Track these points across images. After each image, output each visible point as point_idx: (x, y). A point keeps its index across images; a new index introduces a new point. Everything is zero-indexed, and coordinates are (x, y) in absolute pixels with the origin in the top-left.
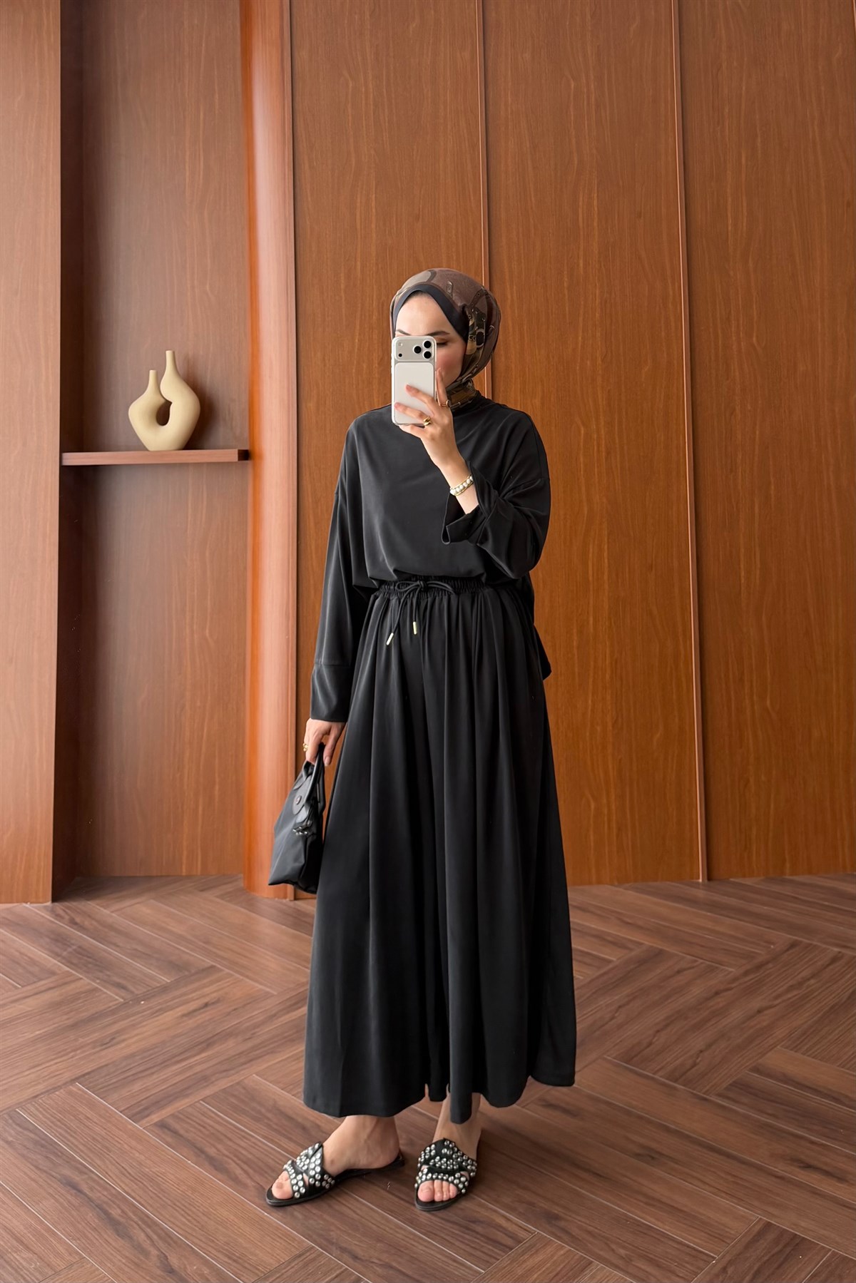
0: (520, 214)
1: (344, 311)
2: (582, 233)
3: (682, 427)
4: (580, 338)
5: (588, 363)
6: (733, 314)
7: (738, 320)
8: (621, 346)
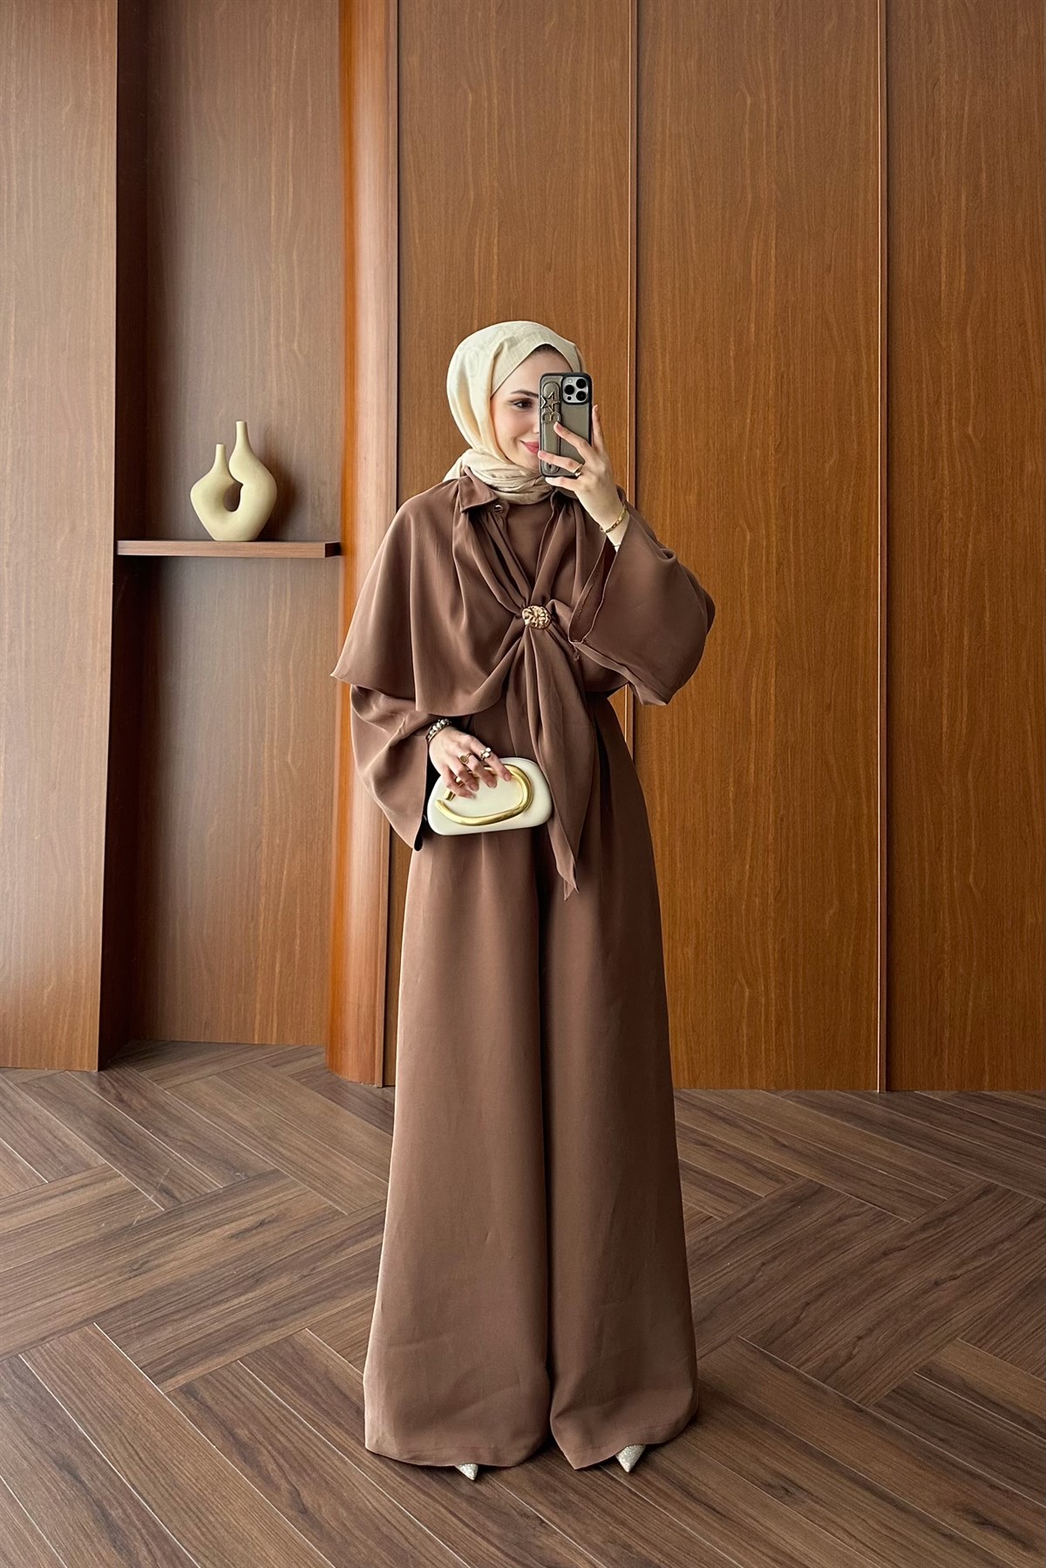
0: (677, 265)
2: (754, 291)
4: (748, 421)
5: (758, 452)
6: (943, 397)
7: (950, 404)
8: (800, 433)
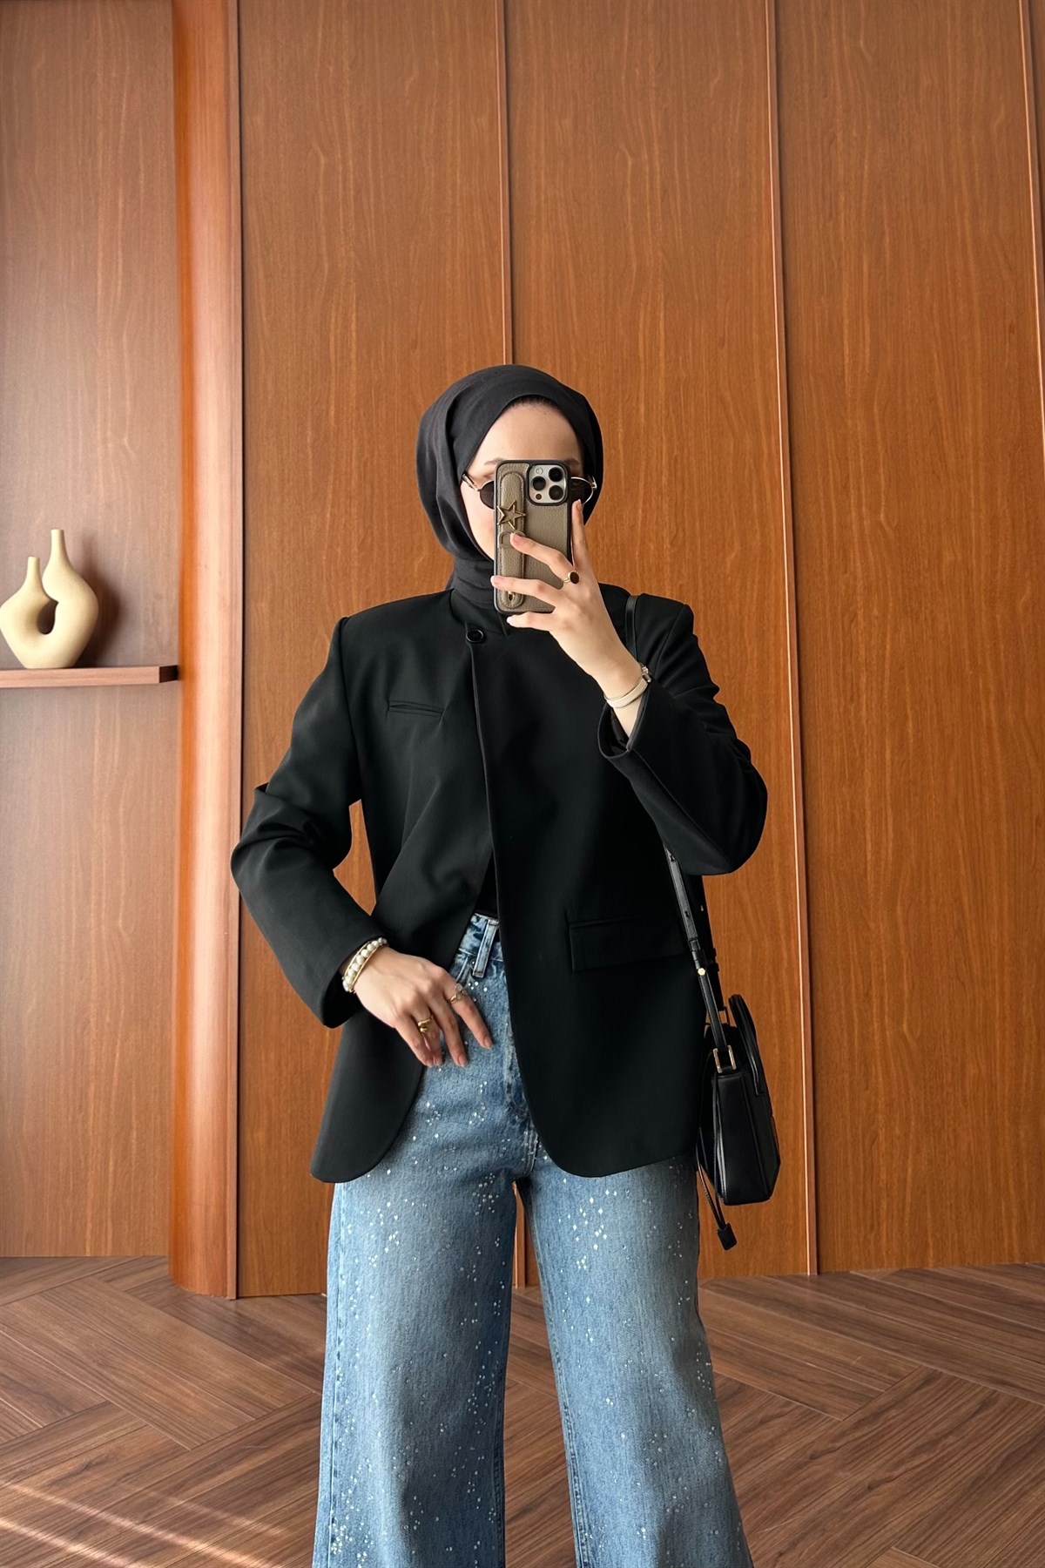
0: (557, 341)
1: (310, 473)
2: (642, 368)
3: (782, 638)
4: (640, 511)
5: (652, 547)
6: (851, 480)
7: (859, 490)
8: (697, 524)
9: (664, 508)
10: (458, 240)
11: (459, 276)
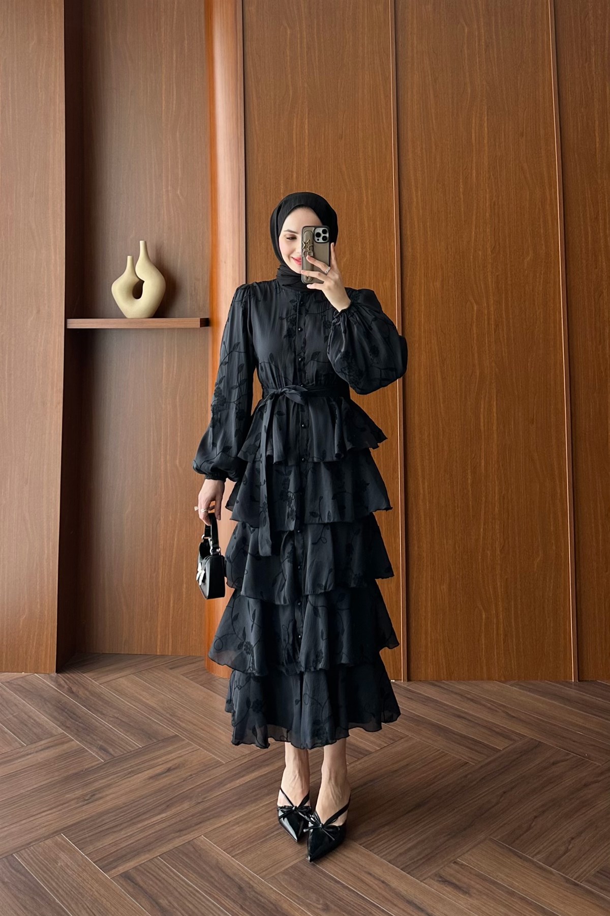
0: (423, 134)
4: (473, 233)
5: (480, 253)
6: (600, 215)
7: (605, 220)
8: (507, 240)
9: (487, 231)
10: (366, 76)
11: (366, 97)
